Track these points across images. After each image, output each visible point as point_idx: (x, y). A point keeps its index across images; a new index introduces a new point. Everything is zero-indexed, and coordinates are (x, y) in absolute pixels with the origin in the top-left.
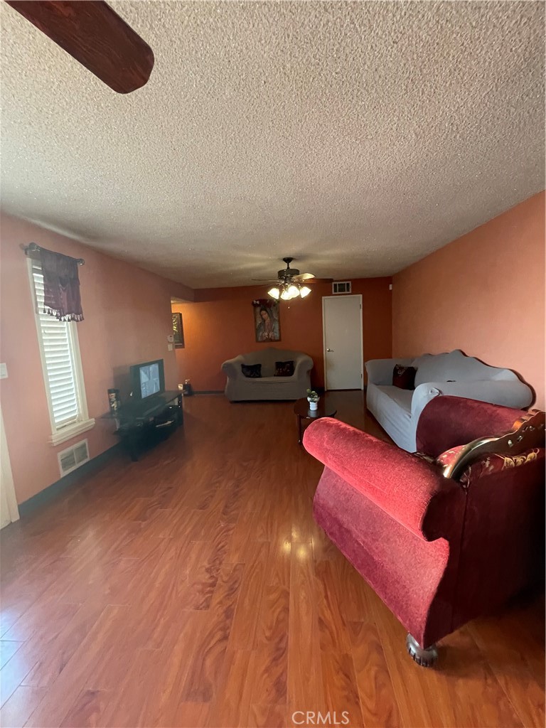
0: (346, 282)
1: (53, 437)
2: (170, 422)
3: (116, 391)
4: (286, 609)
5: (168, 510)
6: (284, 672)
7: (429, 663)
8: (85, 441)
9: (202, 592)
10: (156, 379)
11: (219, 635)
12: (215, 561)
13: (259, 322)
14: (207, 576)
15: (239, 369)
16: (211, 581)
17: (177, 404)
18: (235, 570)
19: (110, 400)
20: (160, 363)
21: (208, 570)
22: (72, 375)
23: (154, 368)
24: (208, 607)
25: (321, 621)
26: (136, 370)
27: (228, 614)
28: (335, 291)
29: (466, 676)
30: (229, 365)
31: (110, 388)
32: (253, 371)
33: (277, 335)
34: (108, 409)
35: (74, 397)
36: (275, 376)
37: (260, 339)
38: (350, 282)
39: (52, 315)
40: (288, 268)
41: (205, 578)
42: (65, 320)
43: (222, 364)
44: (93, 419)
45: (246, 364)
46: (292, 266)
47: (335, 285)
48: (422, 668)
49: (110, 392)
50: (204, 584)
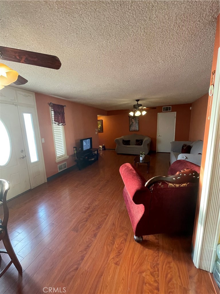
0: (169, 107)
1: (56, 160)
2: (93, 159)
3: (76, 148)
4: (105, 219)
5: (84, 186)
6: (98, 232)
7: (138, 241)
8: (66, 162)
9: (85, 209)
10: (89, 144)
11: (85, 220)
12: (91, 202)
13: (131, 123)
14: (88, 205)
15: (121, 142)
16: (88, 207)
17: (96, 153)
18: (96, 206)
19: (74, 150)
20: (91, 139)
21: (89, 204)
22: (62, 142)
23: (88, 140)
24: (85, 213)
25: (114, 224)
26: (82, 141)
27: (90, 216)
28: (164, 110)
29: (148, 248)
30: (117, 140)
31: (74, 146)
32: (127, 142)
33: (137, 129)
34: (74, 153)
35: (63, 149)
36: (135, 145)
37: (131, 130)
38: (171, 107)
39: (56, 124)
40: (138, 104)
41: (87, 206)
42: (60, 125)
43: (115, 140)
44: (68, 156)
45: (125, 140)
46: (139, 102)
47: (164, 108)
48: (136, 242)
49: (74, 148)
50: (86, 207)
